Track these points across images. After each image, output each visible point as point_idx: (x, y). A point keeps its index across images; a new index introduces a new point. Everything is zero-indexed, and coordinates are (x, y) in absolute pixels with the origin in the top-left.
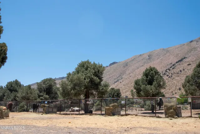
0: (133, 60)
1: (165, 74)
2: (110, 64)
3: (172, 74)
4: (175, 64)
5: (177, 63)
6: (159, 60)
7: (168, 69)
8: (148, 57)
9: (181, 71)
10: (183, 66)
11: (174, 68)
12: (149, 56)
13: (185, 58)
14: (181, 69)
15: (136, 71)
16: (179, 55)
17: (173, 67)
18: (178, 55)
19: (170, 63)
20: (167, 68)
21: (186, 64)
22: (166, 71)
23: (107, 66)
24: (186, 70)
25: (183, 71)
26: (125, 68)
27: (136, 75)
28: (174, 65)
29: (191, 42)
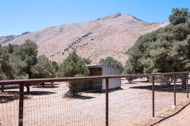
0: (45, 31)
1: (71, 47)
2: (22, 34)
3: (76, 47)
4: (81, 38)
5: (83, 37)
6: (68, 34)
7: (74, 43)
8: (59, 30)
9: (84, 45)
10: (87, 40)
11: (79, 42)
12: (60, 29)
13: (90, 33)
14: (85, 43)
15: (46, 42)
16: (87, 30)
17: (79, 41)
18: (85, 30)
19: (78, 37)
20: (74, 42)
21: (90, 39)
22: (73, 44)
23: (19, 36)
24: (89, 44)
25: (86, 45)
26: (36, 39)
27: (45, 46)
28: (80, 39)
29: (99, 19)
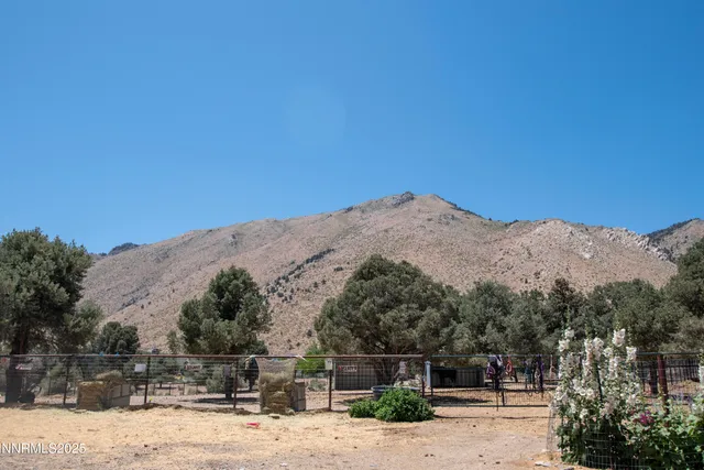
0: (186, 243)
1: (273, 290)
2: (114, 249)
3: (292, 291)
4: (302, 265)
5: (308, 261)
6: (260, 251)
7: (284, 278)
8: (231, 238)
9: (316, 285)
10: (323, 271)
11: (298, 276)
12: (234, 237)
13: (329, 251)
14: (317, 279)
15: (193, 275)
16: (316, 241)
17: (297, 272)
18: (311, 240)
19: (290, 261)
20: (281, 275)
21: (332, 268)
22: (278, 283)
23: (104, 255)
24: (329, 283)
25: (321, 286)
26: (161, 265)
27: (192, 289)
28: (299, 268)
29: (350, 209)
